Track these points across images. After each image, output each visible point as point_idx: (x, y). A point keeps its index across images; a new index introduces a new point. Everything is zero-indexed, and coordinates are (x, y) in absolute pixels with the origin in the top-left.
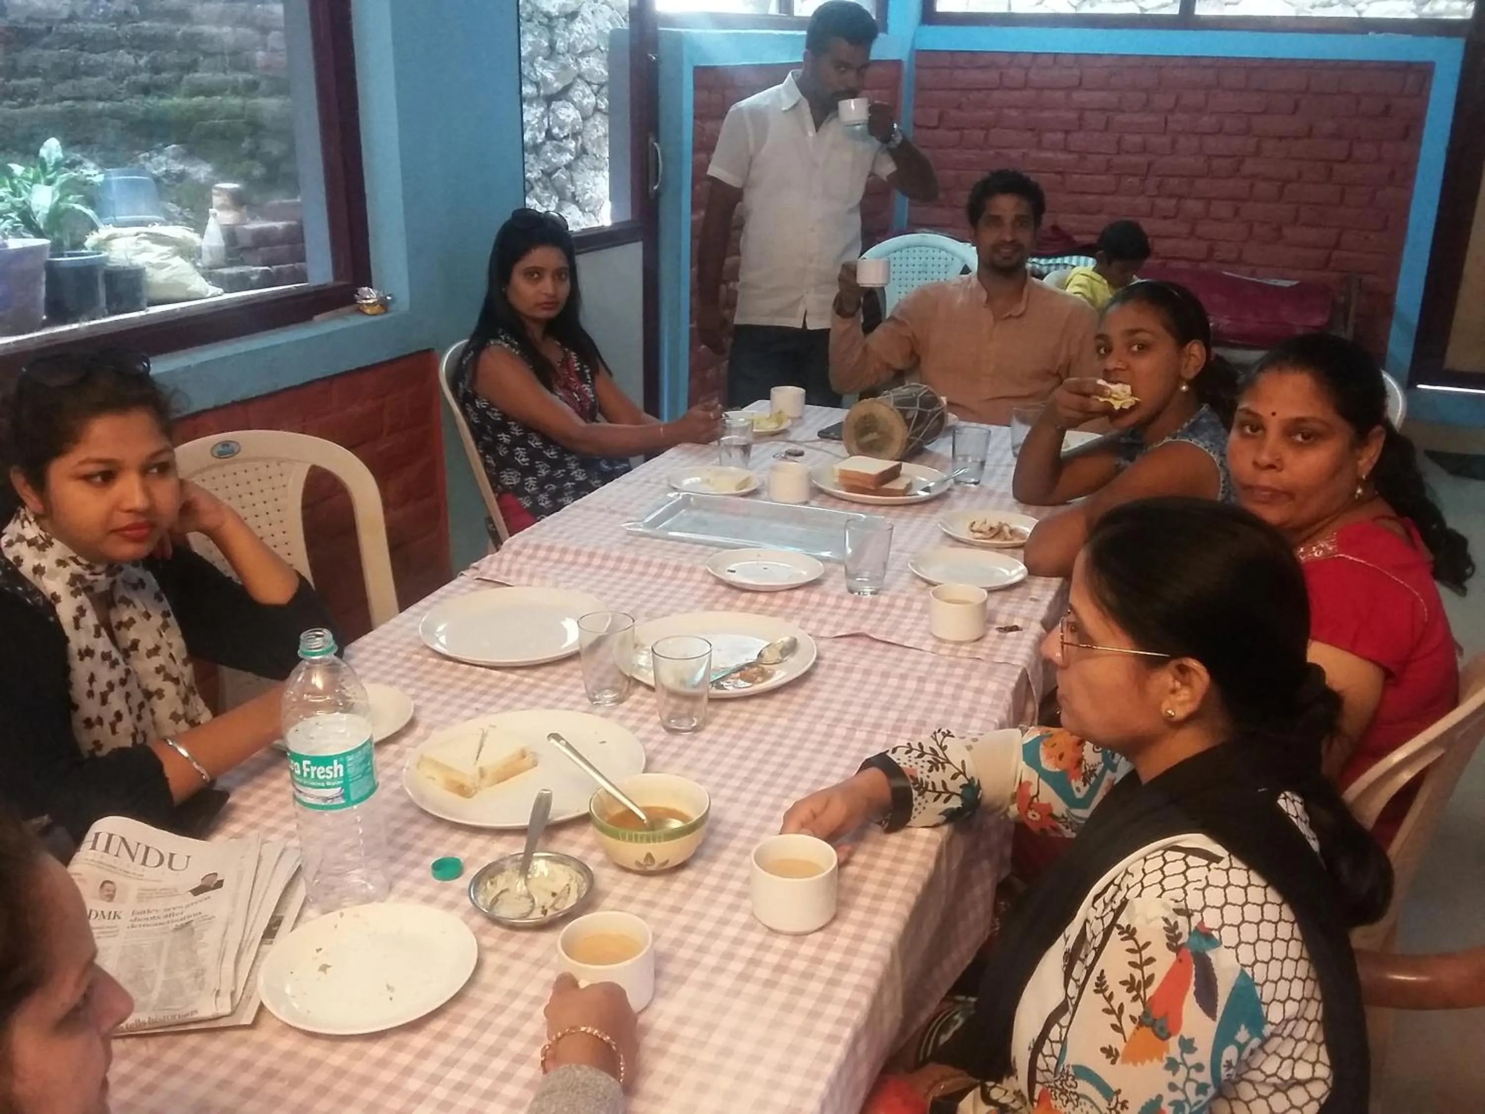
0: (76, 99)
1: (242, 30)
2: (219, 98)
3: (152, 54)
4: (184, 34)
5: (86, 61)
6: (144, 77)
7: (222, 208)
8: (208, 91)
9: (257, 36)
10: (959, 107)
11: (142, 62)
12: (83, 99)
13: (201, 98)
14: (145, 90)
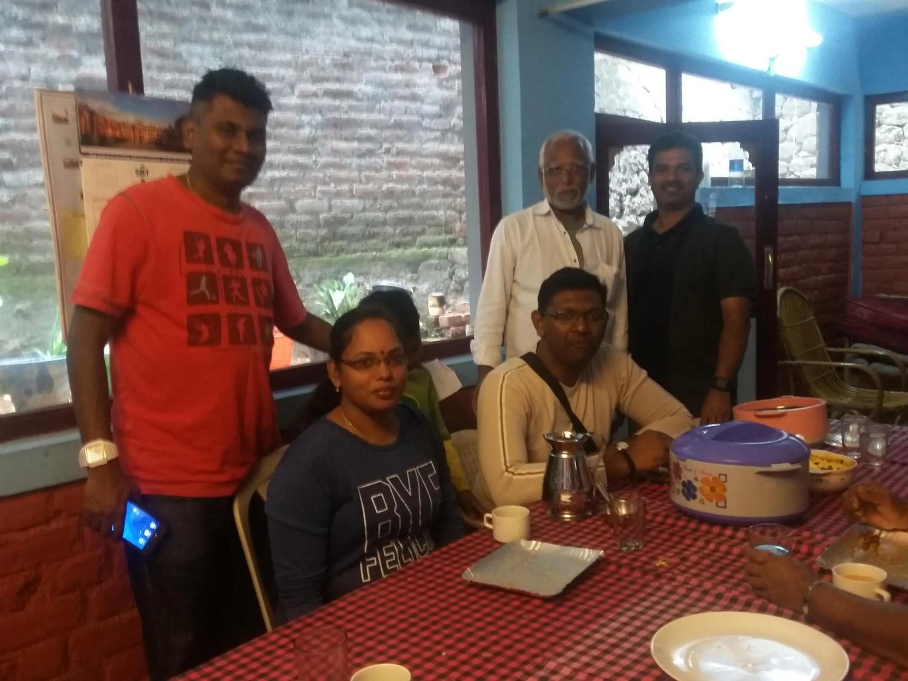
0: (363, 251)
1: (449, 213)
2: (435, 249)
3: (402, 227)
4: (419, 216)
5: (369, 233)
6: (397, 239)
7: (433, 306)
8: (430, 246)
9: (457, 215)
10: (895, 229)
11: (398, 231)
12: (366, 251)
13: (426, 249)
14: (398, 245)
